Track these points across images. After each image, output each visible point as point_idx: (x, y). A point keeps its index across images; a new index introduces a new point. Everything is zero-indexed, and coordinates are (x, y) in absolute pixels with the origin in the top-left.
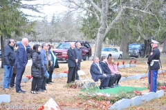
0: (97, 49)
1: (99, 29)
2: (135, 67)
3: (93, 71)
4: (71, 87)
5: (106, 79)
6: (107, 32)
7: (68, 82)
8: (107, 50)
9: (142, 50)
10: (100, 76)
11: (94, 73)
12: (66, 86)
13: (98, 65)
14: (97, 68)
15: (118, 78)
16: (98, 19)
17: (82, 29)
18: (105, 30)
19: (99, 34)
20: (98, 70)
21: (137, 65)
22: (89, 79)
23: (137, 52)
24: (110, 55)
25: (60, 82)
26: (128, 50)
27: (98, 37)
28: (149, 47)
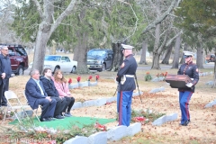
0: (37, 57)
1: (41, 25)
2: (96, 85)
3: (30, 91)
5: (50, 104)
6: (52, 30)
8: (53, 59)
9: (109, 59)
10: (40, 100)
11: (31, 95)
13: (38, 82)
14: (36, 87)
15: (70, 102)
16: (39, 8)
17: (14, 26)
18: (50, 27)
19: (40, 33)
20: (38, 90)
21: (100, 84)
22: (24, 105)
23: (100, 62)
24: (58, 67)
26: (85, 60)
27: (39, 38)
28: (120, 55)
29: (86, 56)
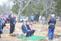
1: (20, 10)
4: (12, 36)
5: (29, 32)
7: (10, 33)
11: (23, 29)
12: (10, 36)
16: (19, 5)
17: (12, 9)
18: (22, 10)
19: (19, 12)
20: (26, 28)
23: (33, 19)
25: (6, 33)
27: (19, 13)
28: (38, 17)
29: (30, 17)
